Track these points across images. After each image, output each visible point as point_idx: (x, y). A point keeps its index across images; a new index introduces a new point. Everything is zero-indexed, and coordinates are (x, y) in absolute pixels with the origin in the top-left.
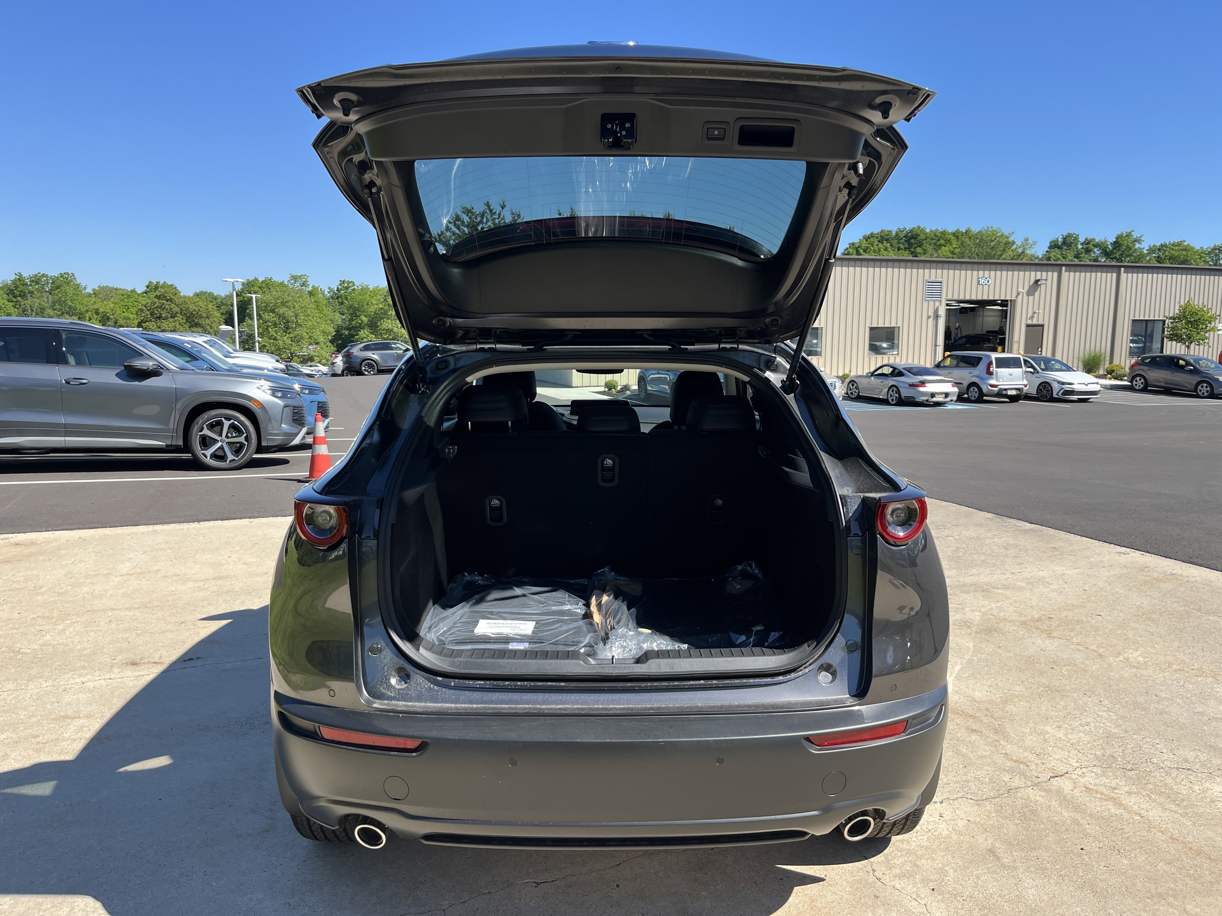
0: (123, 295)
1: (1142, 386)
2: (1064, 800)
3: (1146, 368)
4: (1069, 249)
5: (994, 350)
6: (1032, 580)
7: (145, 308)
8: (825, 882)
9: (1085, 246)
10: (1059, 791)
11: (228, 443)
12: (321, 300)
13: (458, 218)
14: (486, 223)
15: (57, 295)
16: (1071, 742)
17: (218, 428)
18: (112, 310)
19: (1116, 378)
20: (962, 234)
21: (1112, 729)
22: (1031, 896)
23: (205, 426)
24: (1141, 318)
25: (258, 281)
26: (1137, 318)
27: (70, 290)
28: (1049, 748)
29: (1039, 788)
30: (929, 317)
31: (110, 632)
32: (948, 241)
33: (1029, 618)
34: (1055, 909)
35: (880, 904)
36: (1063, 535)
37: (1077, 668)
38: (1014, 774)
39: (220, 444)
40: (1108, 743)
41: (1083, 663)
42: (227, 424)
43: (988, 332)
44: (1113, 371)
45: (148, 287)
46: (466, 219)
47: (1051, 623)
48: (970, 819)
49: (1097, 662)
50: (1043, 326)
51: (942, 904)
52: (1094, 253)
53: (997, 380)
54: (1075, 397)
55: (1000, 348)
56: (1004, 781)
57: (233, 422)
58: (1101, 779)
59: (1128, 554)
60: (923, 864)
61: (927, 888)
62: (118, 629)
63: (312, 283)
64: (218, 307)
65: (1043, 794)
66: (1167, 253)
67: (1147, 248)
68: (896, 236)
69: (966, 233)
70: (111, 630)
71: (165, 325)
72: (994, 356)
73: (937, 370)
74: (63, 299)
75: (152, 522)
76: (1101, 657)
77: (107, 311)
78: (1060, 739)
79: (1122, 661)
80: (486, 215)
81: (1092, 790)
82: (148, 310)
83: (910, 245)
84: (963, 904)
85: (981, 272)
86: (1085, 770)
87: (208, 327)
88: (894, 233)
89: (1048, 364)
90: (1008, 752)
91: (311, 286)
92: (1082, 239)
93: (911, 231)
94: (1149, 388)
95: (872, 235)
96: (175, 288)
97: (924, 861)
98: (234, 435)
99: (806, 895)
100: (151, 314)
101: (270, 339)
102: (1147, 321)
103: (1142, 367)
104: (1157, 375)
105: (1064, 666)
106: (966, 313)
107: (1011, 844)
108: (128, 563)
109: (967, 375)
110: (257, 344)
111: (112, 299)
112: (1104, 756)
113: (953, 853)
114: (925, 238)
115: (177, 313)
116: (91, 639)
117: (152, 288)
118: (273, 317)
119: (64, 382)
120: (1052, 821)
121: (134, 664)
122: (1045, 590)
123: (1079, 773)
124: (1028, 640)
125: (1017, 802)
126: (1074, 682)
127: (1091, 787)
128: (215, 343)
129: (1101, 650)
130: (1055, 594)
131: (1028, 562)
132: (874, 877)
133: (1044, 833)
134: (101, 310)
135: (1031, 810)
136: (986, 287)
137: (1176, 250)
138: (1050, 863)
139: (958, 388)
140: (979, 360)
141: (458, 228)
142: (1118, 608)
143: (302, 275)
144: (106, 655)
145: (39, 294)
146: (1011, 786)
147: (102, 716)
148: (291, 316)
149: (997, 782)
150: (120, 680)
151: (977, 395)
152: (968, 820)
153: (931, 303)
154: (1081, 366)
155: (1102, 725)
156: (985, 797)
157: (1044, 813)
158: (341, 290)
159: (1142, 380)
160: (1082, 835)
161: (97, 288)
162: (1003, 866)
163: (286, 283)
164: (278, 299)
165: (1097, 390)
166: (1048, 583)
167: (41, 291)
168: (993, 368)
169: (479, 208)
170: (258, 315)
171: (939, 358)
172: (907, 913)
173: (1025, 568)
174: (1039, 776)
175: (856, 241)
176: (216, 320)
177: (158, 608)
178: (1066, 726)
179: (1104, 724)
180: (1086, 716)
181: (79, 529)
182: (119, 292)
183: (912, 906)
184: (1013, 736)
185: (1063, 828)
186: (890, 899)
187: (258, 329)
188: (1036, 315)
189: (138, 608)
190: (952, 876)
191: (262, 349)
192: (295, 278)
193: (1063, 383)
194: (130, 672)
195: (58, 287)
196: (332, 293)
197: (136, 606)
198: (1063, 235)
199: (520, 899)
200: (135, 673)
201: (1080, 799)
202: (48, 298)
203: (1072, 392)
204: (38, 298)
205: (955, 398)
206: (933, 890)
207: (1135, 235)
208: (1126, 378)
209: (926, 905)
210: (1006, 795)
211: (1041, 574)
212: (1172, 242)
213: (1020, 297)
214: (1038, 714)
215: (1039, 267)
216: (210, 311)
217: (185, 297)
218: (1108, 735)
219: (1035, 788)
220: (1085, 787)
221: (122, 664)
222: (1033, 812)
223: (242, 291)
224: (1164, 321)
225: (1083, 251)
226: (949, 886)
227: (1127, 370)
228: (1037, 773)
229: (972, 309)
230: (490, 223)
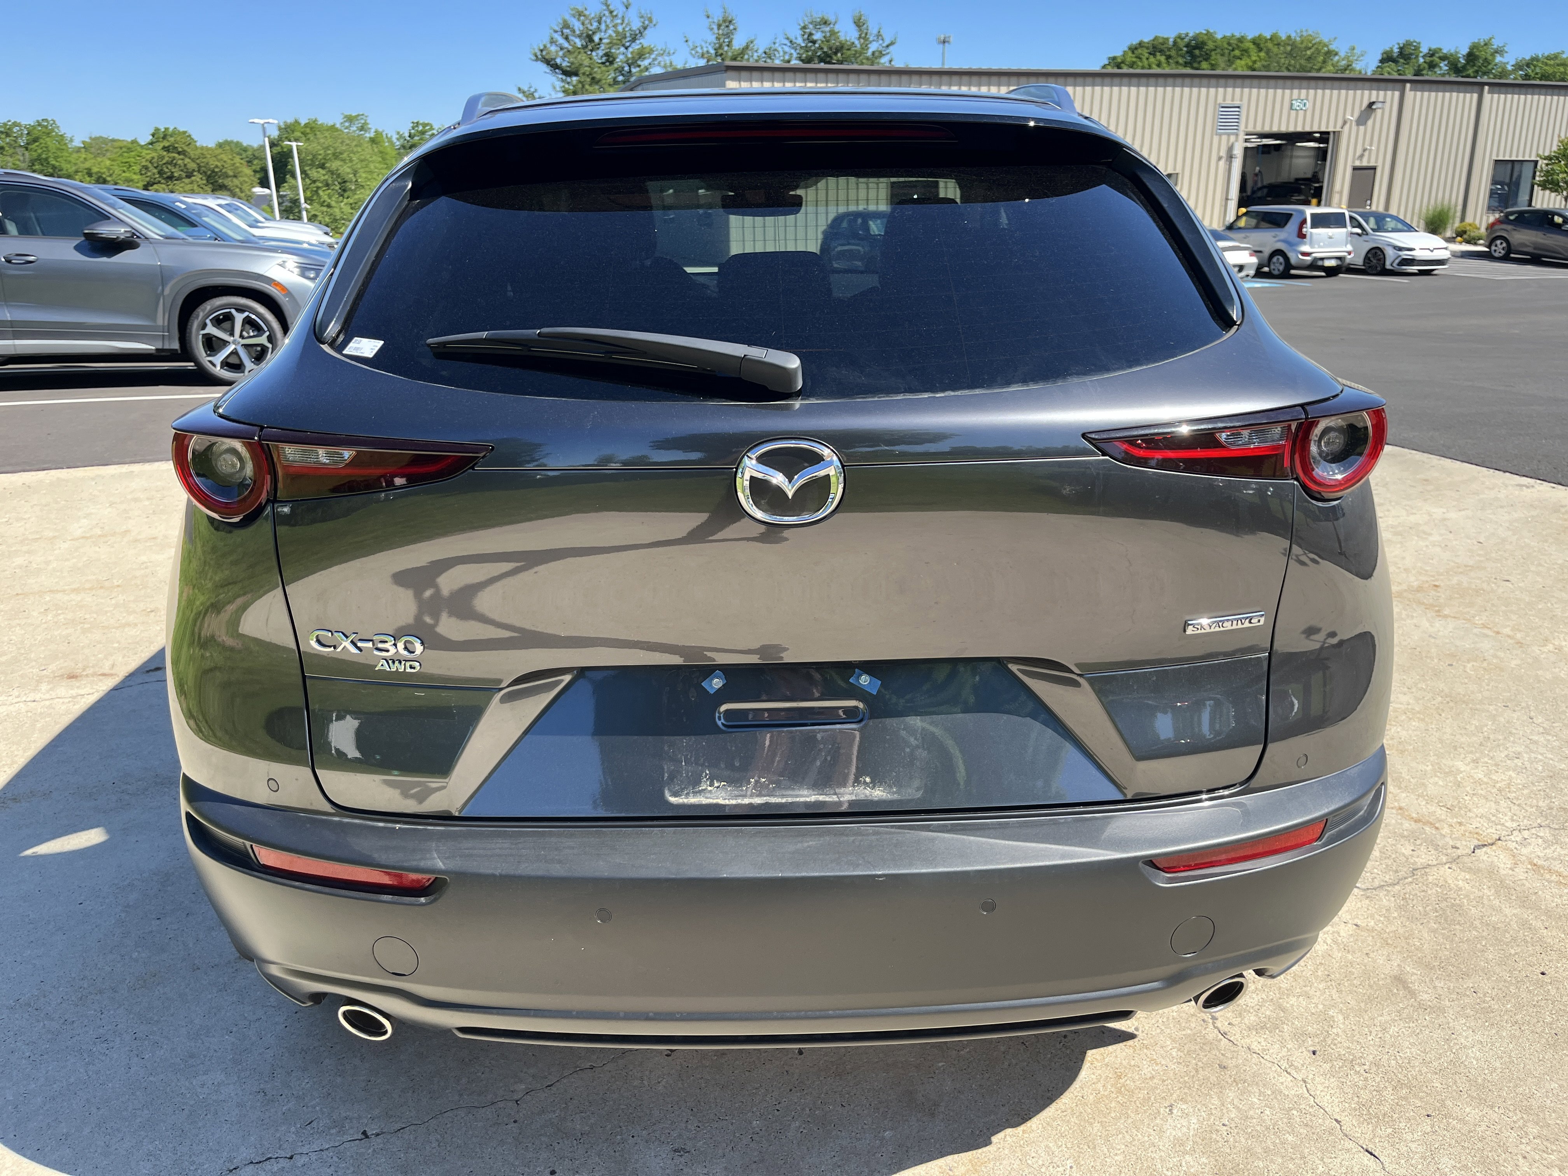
0: (121, 148)
1: (1503, 252)
2: (1503, 887)
3: (1509, 227)
4: (1408, 64)
5: (1307, 203)
6: (1401, 529)
7: (150, 165)
8: (1136, 1040)
9: (1428, 59)
10: (1492, 872)
11: (246, 346)
12: (389, 150)
13: (566, 25)
14: (605, 31)
15: (36, 151)
16: (1498, 785)
17: (227, 325)
18: (109, 169)
19: (1468, 242)
20: (1266, 40)
21: (1556, 764)
22: (1475, 1062)
23: (208, 321)
24: (1507, 158)
25: (299, 124)
26: (1501, 158)
27: (52, 144)
28: (1466, 798)
29: (1461, 866)
30: (1220, 158)
31: (45, 626)
32: (1246, 51)
33: (1404, 587)
34: (1516, 1086)
35: (1230, 1081)
36: (1435, 460)
37: (1489, 664)
38: (1418, 842)
39: (231, 348)
40: (1553, 786)
41: (1495, 656)
42: (239, 318)
43: (1297, 180)
44: (1465, 232)
45: (153, 135)
46: (577, 26)
47: (1438, 594)
48: (1357, 921)
49: (1517, 655)
50: (1374, 168)
51: (1332, 1080)
52: (1440, 67)
53: (1312, 246)
54: (1414, 269)
55: (1314, 201)
56: (1404, 855)
57: (248, 316)
58: (1553, 848)
59: (1533, 486)
60: (1292, 1005)
61: (1304, 1050)
62: (56, 623)
63: (375, 125)
64: (249, 162)
65: (1467, 877)
66: (1538, 70)
67: (1513, 62)
68: (1174, 46)
69: (1271, 39)
70: (45, 623)
71: (178, 185)
72: (1309, 211)
73: (1229, 234)
74: (44, 156)
75: (128, 460)
76: (1521, 647)
77: (102, 171)
78: (1479, 782)
79: (1553, 652)
80: (604, 18)
81: (1543, 868)
82: (156, 168)
83: (1193, 57)
84: (1366, 1079)
85: (1296, 92)
86: (1526, 834)
87: (238, 190)
88: (1171, 41)
89: (1381, 223)
90: (1403, 805)
91: (373, 130)
92: (1424, 50)
93: (1195, 38)
94: (1512, 255)
95: (1141, 45)
96: (189, 136)
97: (1295, 999)
98: (252, 334)
99: (1107, 1065)
100: (159, 173)
101: (322, 206)
102: (1513, 161)
103: (1504, 226)
104: (1524, 237)
105: (1469, 661)
106: (1269, 153)
107: (1429, 967)
108: (85, 520)
109: (1270, 239)
110: (304, 213)
111: (108, 154)
112: (1551, 809)
113: (1339, 984)
114: (1214, 48)
115: (194, 170)
116: (14, 637)
117: (159, 136)
118: (324, 175)
119: (3, 260)
120: (1488, 925)
121: (72, 677)
122: (1421, 543)
123: (1518, 839)
124: (1409, 621)
125: (1430, 892)
126: (1486, 688)
127: (1540, 862)
128: (238, 208)
129: (1519, 636)
130: (1438, 549)
131: (1390, 502)
132: (1216, 1031)
133: (1479, 946)
134: (95, 170)
135: (1453, 905)
136: (1301, 113)
137: (1550, 65)
138: (1496, 999)
139: (1258, 258)
140: (1288, 217)
141: (567, 38)
142: (1533, 568)
143: (358, 115)
144: (34, 663)
145: (11, 151)
146: (1416, 863)
147: (13, 762)
148: (348, 173)
149: (1394, 856)
150: (47, 703)
151: (1281, 268)
152: (1356, 925)
153: (1224, 138)
154: (1422, 224)
155: (1540, 757)
156: (1377, 883)
157: (1473, 910)
158: (415, 135)
159: (1504, 245)
160: (1538, 948)
161: (88, 140)
162: (1422, 1007)
163: (338, 126)
164: (327, 148)
165: (1445, 257)
166: (1424, 533)
167: (14, 145)
168: (1307, 229)
169: (594, 9)
170: (303, 172)
171: (1231, 218)
172: (1276, 1098)
173: (1388, 510)
174: (1457, 845)
175: (1118, 53)
176: (246, 179)
177: (120, 589)
178: (1486, 759)
179: (1542, 754)
180: (1514, 742)
181: (24, 471)
182: (116, 144)
183: (1282, 1083)
184: (1407, 778)
185: (1507, 935)
186: (1245, 1071)
187: (304, 191)
188: (1366, 153)
189: (91, 589)
190: (1342, 1026)
191: (312, 219)
192: (350, 119)
193: (1400, 249)
194: (63, 690)
195: (35, 140)
196: (402, 140)
197: (87, 586)
198: (1399, 44)
199: (642, 1079)
200: (71, 692)
201: (1527, 884)
202: (23, 155)
203: (1411, 262)
204: (11, 156)
205: (1252, 272)
206: (1314, 1053)
207: (1496, 44)
208: (1481, 242)
209: (1305, 1082)
210: (1410, 879)
211: (1412, 519)
212: (1546, 54)
213: (1347, 127)
214: (1441, 741)
215: (1375, 84)
216: (237, 167)
217: (202, 148)
218: (1551, 774)
219: (1454, 867)
220: (1531, 863)
221: (55, 677)
222: (1458, 908)
223: (280, 139)
224: (1536, 162)
225: (1426, 66)
226: (1339, 1045)
227: (1483, 230)
228: (1453, 839)
229: (1277, 147)
230: (610, 32)
